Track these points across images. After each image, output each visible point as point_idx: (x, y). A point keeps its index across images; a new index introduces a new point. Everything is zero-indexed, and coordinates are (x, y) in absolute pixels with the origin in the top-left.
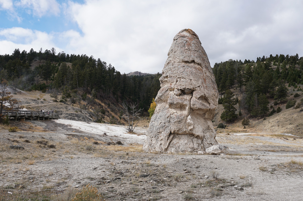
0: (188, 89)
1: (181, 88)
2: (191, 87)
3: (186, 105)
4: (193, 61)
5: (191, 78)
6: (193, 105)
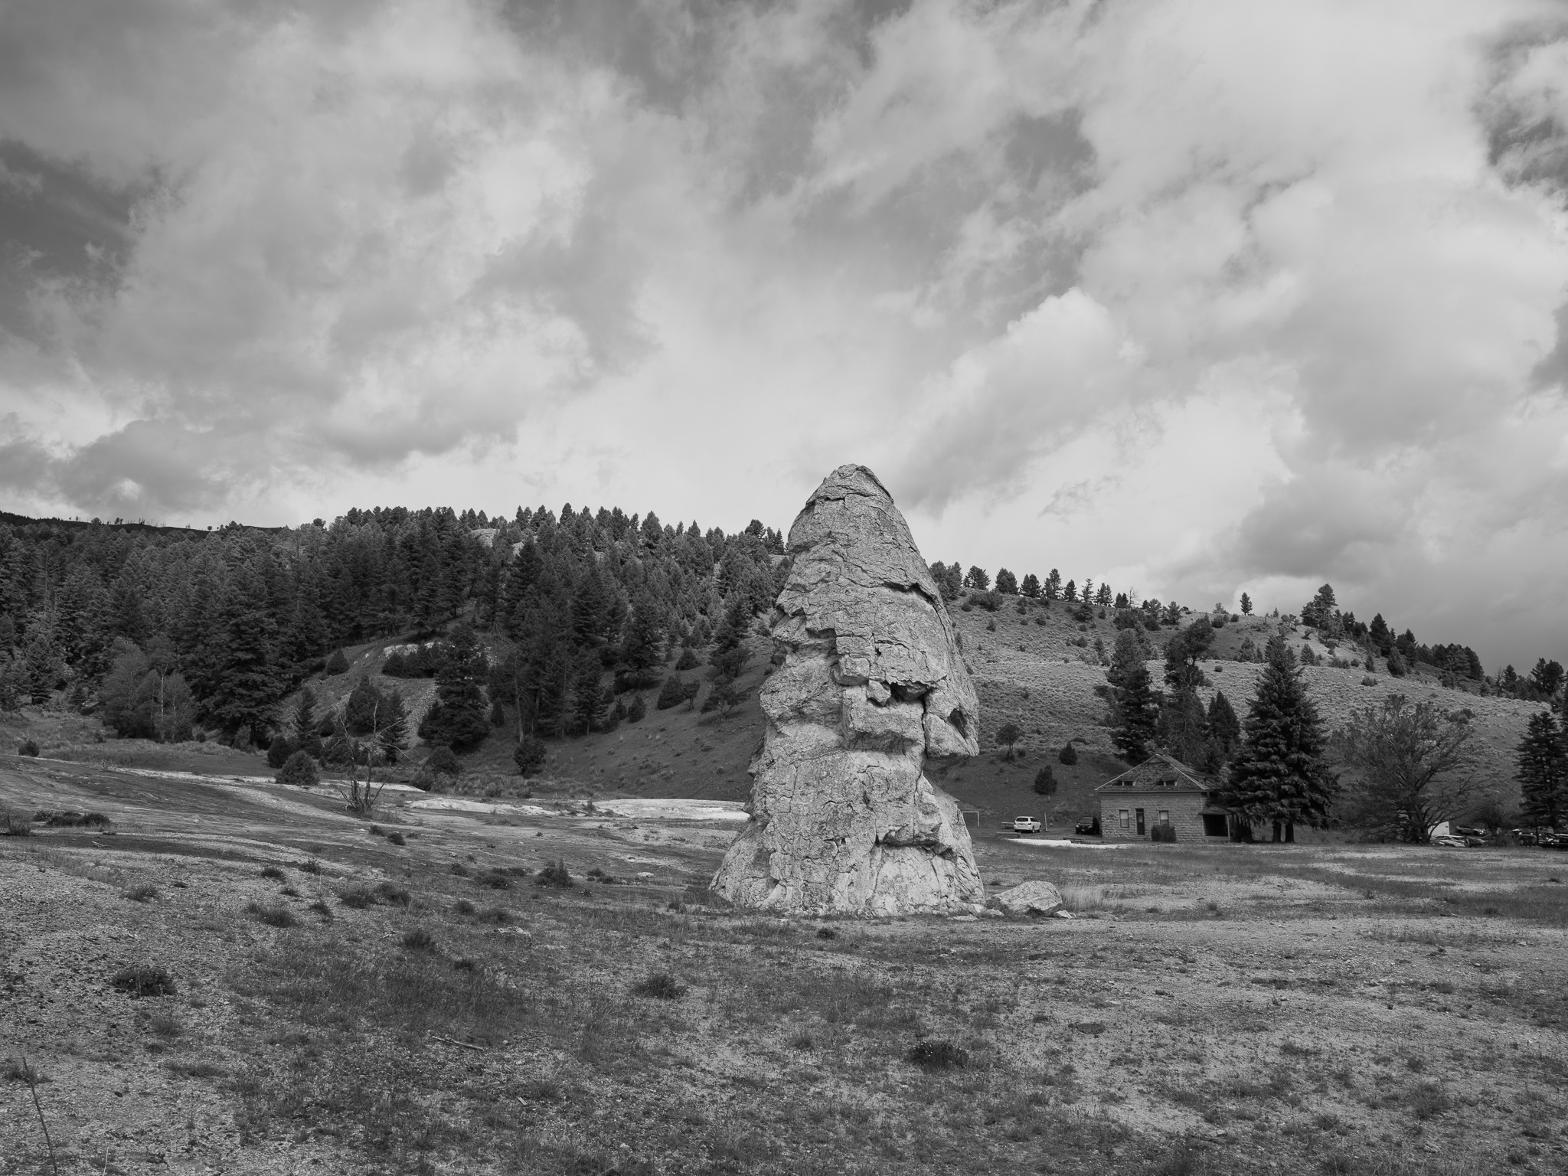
0: (918, 683)
2: (925, 678)
3: (913, 742)
4: (916, 588)
5: (923, 645)
6: (938, 741)
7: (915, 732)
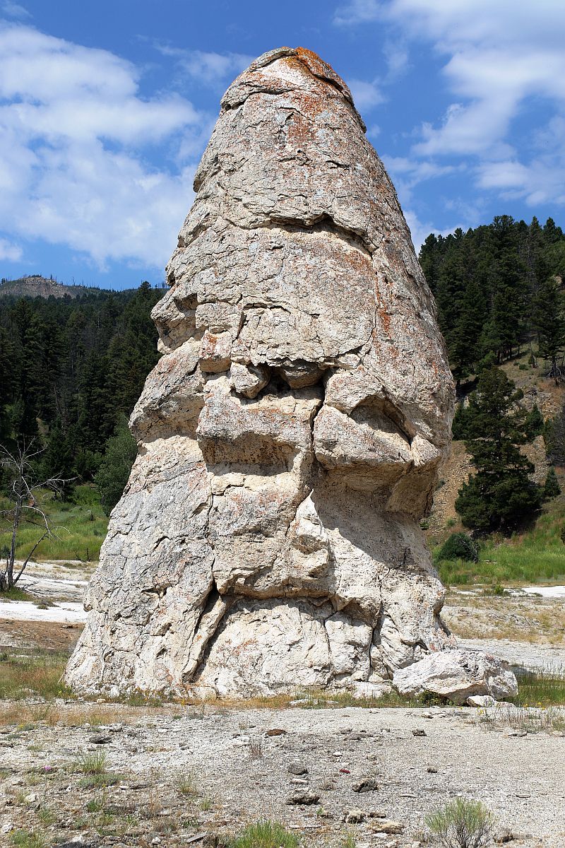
0: (300, 362)
1: (263, 360)
2: (316, 353)
3: (292, 447)
4: (325, 222)
5: (316, 304)
6: (330, 445)
7: (293, 433)
